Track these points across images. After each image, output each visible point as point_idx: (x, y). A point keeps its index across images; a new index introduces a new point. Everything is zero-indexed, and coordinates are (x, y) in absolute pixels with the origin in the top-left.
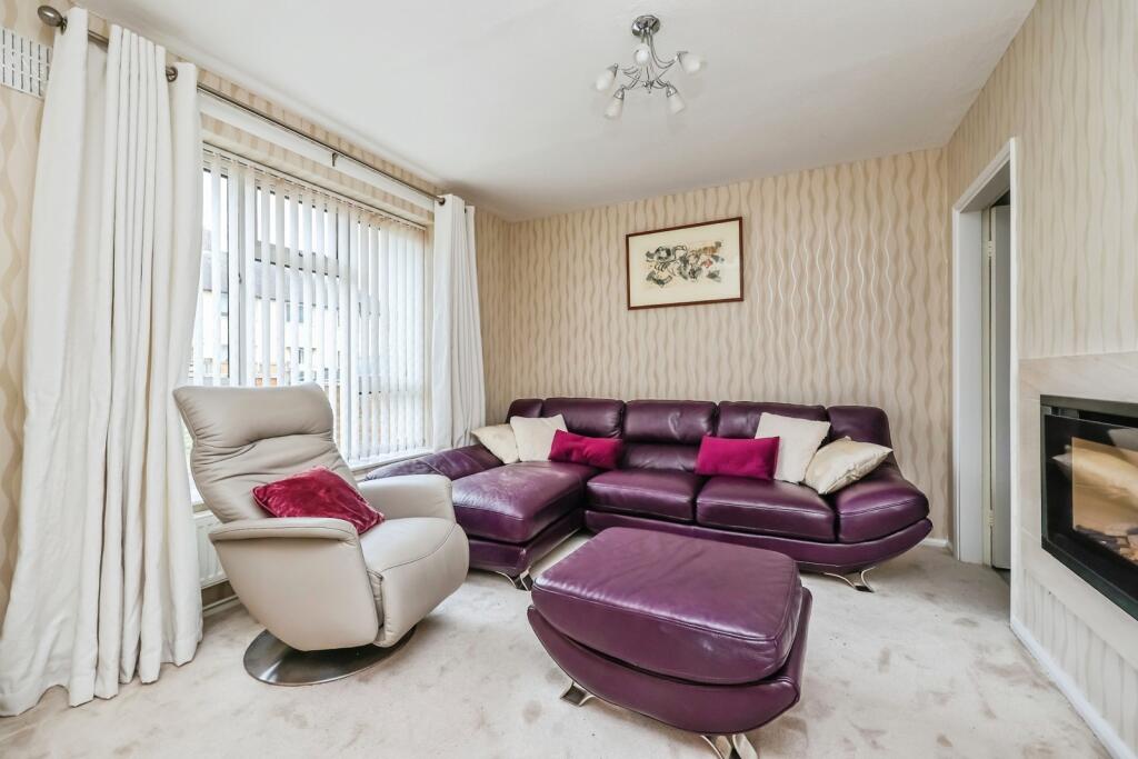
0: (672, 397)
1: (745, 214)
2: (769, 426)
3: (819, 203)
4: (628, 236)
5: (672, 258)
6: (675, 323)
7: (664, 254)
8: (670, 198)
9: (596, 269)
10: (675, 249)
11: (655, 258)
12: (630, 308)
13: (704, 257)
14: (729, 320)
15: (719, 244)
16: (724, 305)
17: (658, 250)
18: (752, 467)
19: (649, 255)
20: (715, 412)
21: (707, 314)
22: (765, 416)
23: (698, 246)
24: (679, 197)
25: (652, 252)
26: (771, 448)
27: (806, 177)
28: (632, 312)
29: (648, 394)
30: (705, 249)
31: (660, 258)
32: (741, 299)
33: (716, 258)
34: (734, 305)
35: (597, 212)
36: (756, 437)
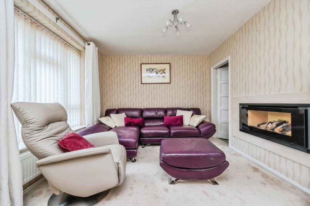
0: (153, 107)
1: (171, 62)
2: (179, 113)
3: (186, 63)
4: (141, 64)
5: (153, 71)
6: (154, 88)
7: (151, 70)
8: (152, 56)
9: (132, 72)
10: (154, 69)
11: (149, 71)
12: (142, 83)
13: (161, 72)
14: (167, 88)
15: (165, 69)
16: (166, 84)
17: (150, 69)
18: (178, 122)
19: (147, 70)
20: (166, 110)
21: (162, 86)
22: (178, 111)
23: (160, 69)
24: (155, 56)
25: (148, 69)
26: (181, 118)
27: (184, 56)
28: (142, 84)
29: (147, 106)
30: (162, 70)
31: (150, 71)
32: (170, 83)
33: (164, 73)
34: (168, 84)
35: (132, 56)
36: (177, 115)
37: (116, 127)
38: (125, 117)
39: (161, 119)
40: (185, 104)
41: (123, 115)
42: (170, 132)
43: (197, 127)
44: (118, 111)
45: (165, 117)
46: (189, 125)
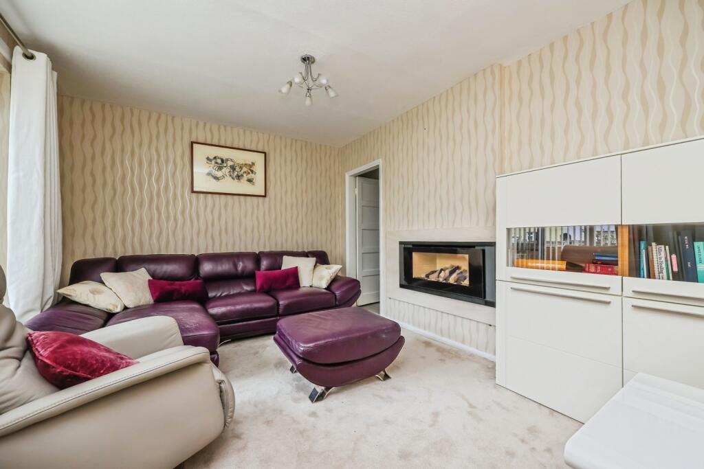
0: (224, 250)
1: (266, 151)
2: (288, 263)
3: (299, 158)
4: (192, 143)
5: (225, 165)
6: (226, 206)
7: (219, 161)
8: (222, 128)
9: (163, 159)
10: (227, 160)
11: (213, 162)
12: (193, 192)
13: (245, 169)
14: (258, 206)
15: (253, 164)
16: (255, 198)
17: (215, 158)
19: (208, 159)
20: (257, 258)
21: (245, 201)
22: (285, 258)
23: (241, 162)
24: (229, 128)
25: (212, 158)
26: (294, 273)
27: (294, 142)
28: (194, 194)
30: (246, 164)
31: (216, 163)
32: (265, 196)
33: (252, 171)
34: (261, 199)
35: (163, 118)
36: (283, 268)
37: (126, 308)
38: (149, 280)
39: (249, 277)
40: (297, 242)
41: (141, 276)
42: (278, 305)
43: (328, 288)
44: (120, 265)
45: (257, 272)
46: (311, 286)
